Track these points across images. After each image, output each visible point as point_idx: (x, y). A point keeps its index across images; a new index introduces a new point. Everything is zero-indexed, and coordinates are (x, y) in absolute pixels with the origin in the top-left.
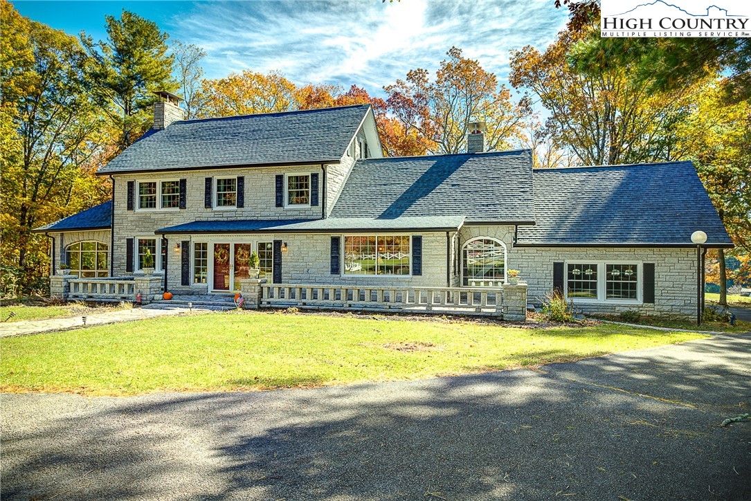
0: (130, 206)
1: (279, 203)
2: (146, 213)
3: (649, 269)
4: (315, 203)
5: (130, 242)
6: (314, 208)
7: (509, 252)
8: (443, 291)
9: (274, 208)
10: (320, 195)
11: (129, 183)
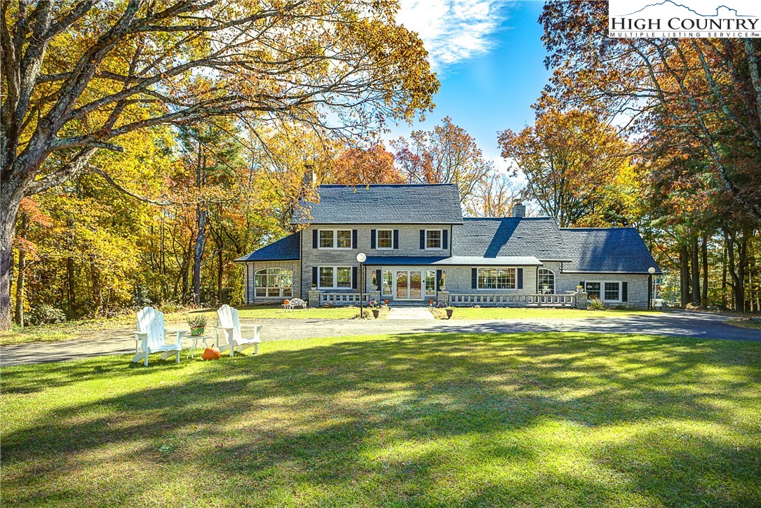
0: (315, 246)
1: (422, 247)
2: (327, 250)
3: (625, 285)
4: (445, 247)
5: (315, 269)
6: (445, 250)
7: (557, 276)
8: (533, 296)
9: (418, 249)
10: (449, 243)
11: (314, 231)
